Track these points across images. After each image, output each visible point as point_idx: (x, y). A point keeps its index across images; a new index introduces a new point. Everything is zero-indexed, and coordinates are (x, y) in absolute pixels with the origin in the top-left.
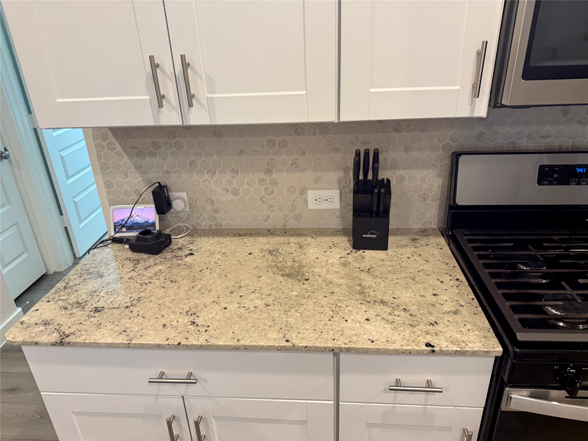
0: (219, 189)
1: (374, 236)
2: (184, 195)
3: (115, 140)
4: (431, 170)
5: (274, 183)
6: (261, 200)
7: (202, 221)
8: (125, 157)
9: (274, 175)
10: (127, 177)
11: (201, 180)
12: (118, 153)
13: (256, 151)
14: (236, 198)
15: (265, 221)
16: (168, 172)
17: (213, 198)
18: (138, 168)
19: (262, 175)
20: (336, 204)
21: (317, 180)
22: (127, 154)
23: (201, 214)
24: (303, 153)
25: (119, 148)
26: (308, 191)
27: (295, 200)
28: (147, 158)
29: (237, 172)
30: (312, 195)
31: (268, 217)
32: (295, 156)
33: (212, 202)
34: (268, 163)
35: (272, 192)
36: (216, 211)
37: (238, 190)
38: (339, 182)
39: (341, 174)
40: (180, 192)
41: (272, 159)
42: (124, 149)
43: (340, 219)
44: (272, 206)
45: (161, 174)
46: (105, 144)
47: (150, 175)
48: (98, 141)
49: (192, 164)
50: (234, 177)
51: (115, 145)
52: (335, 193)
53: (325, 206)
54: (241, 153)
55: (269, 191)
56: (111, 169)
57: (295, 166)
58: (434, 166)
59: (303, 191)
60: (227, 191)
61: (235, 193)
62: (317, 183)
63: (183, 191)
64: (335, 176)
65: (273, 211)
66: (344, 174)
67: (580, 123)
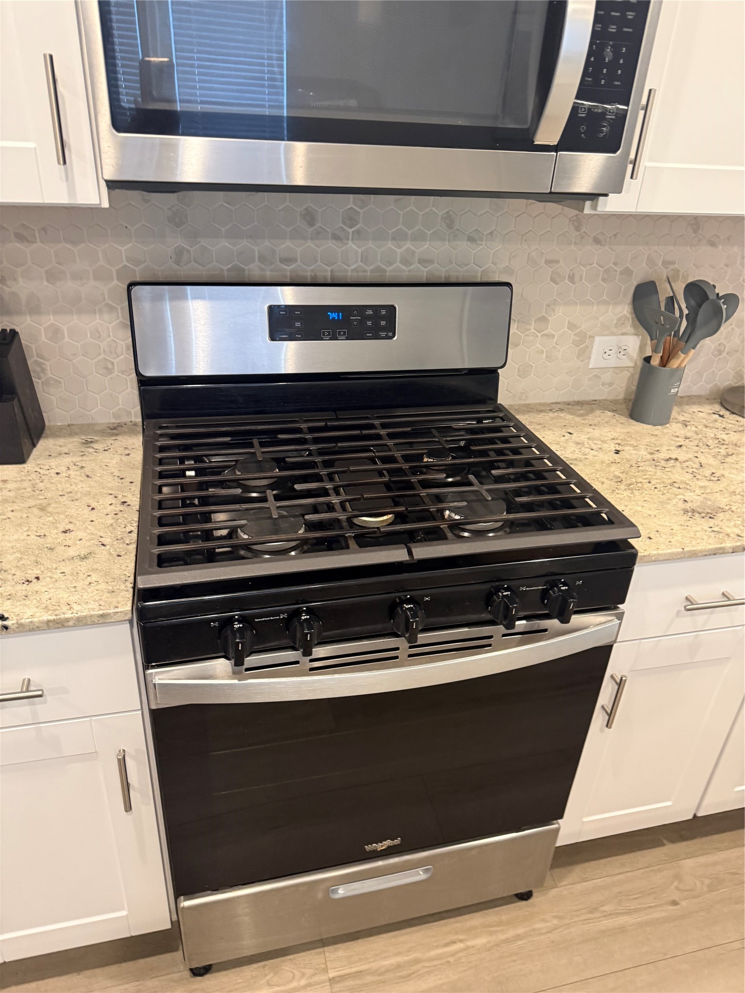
4: (106, 317)
58: (111, 308)
67: (336, 237)
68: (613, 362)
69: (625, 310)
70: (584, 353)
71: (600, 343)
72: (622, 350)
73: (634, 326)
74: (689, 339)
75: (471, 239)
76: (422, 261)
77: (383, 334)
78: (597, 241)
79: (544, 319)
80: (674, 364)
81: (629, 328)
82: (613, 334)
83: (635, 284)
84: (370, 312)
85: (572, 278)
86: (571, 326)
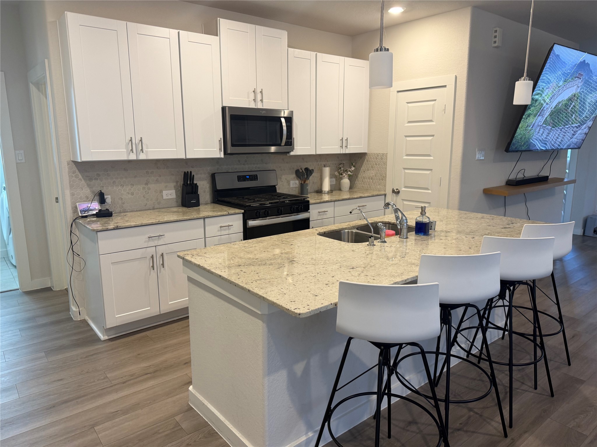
0: (125, 193)
1: (195, 201)
2: (109, 196)
3: (79, 173)
4: (205, 181)
5: (149, 189)
6: (144, 197)
7: (116, 209)
8: (83, 181)
9: (149, 186)
10: (82, 190)
11: (117, 190)
12: (80, 179)
13: (142, 176)
14: (132, 196)
15: (145, 206)
16: (103, 187)
17: (123, 197)
18: (88, 185)
19: (144, 186)
20: (174, 196)
21: (166, 187)
22: (84, 179)
23: (116, 205)
24: (160, 176)
25: (80, 176)
26: (163, 191)
27: (157, 196)
28: (93, 181)
29: (133, 185)
30: (165, 193)
31: (147, 204)
32: (157, 177)
33: (122, 199)
34: (146, 181)
35: (148, 193)
36: (123, 203)
37: (134, 192)
38: (175, 187)
39: (175, 184)
40: (107, 195)
41: (148, 179)
42: (83, 177)
43: (176, 202)
44: (148, 199)
45: (99, 188)
46: (74, 175)
47: (94, 189)
48: (71, 174)
49: (114, 182)
50: (132, 187)
51: (79, 175)
52: (173, 192)
53: (170, 197)
54: (135, 177)
55: (147, 193)
56: (75, 187)
57: (157, 181)
58: (206, 180)
59: (161, 192)
60: (129, 193)
61: (132, 194)
62: (166, 188)
63: (109, 195)
64: (173, 185)
65: (149, 201)
66: (176, 184)
67: (244, 164)
68: (295, 186)
69: (294, 175)
70: (289, 184)
71: (292, 182)
72: (296, 183)
73: (297, 179)
74: (308, 178)
75: (266, 164)
76: (258, 168)
77: (256, 180)
78: (287, 163)
79: (281, 178)
80: (306, 182)
81: (296, 179)
82: (293, 180)
83: (295, 170)
84: (253, 176)
85: (284, 170)
86: (286, 179)
